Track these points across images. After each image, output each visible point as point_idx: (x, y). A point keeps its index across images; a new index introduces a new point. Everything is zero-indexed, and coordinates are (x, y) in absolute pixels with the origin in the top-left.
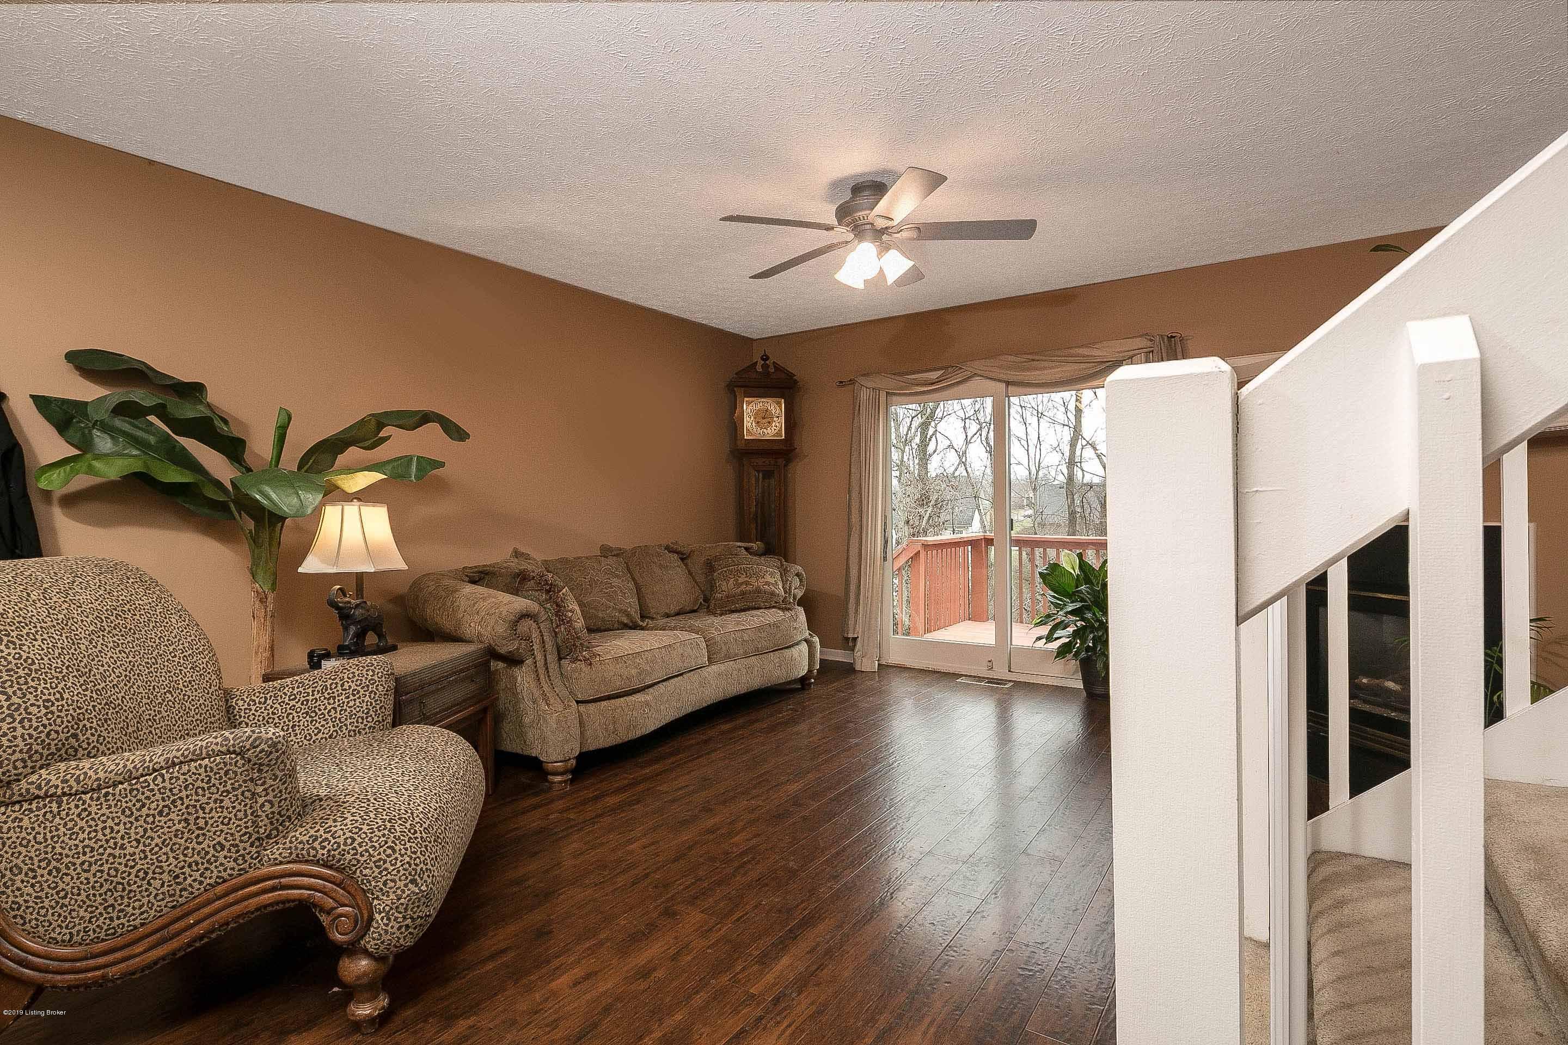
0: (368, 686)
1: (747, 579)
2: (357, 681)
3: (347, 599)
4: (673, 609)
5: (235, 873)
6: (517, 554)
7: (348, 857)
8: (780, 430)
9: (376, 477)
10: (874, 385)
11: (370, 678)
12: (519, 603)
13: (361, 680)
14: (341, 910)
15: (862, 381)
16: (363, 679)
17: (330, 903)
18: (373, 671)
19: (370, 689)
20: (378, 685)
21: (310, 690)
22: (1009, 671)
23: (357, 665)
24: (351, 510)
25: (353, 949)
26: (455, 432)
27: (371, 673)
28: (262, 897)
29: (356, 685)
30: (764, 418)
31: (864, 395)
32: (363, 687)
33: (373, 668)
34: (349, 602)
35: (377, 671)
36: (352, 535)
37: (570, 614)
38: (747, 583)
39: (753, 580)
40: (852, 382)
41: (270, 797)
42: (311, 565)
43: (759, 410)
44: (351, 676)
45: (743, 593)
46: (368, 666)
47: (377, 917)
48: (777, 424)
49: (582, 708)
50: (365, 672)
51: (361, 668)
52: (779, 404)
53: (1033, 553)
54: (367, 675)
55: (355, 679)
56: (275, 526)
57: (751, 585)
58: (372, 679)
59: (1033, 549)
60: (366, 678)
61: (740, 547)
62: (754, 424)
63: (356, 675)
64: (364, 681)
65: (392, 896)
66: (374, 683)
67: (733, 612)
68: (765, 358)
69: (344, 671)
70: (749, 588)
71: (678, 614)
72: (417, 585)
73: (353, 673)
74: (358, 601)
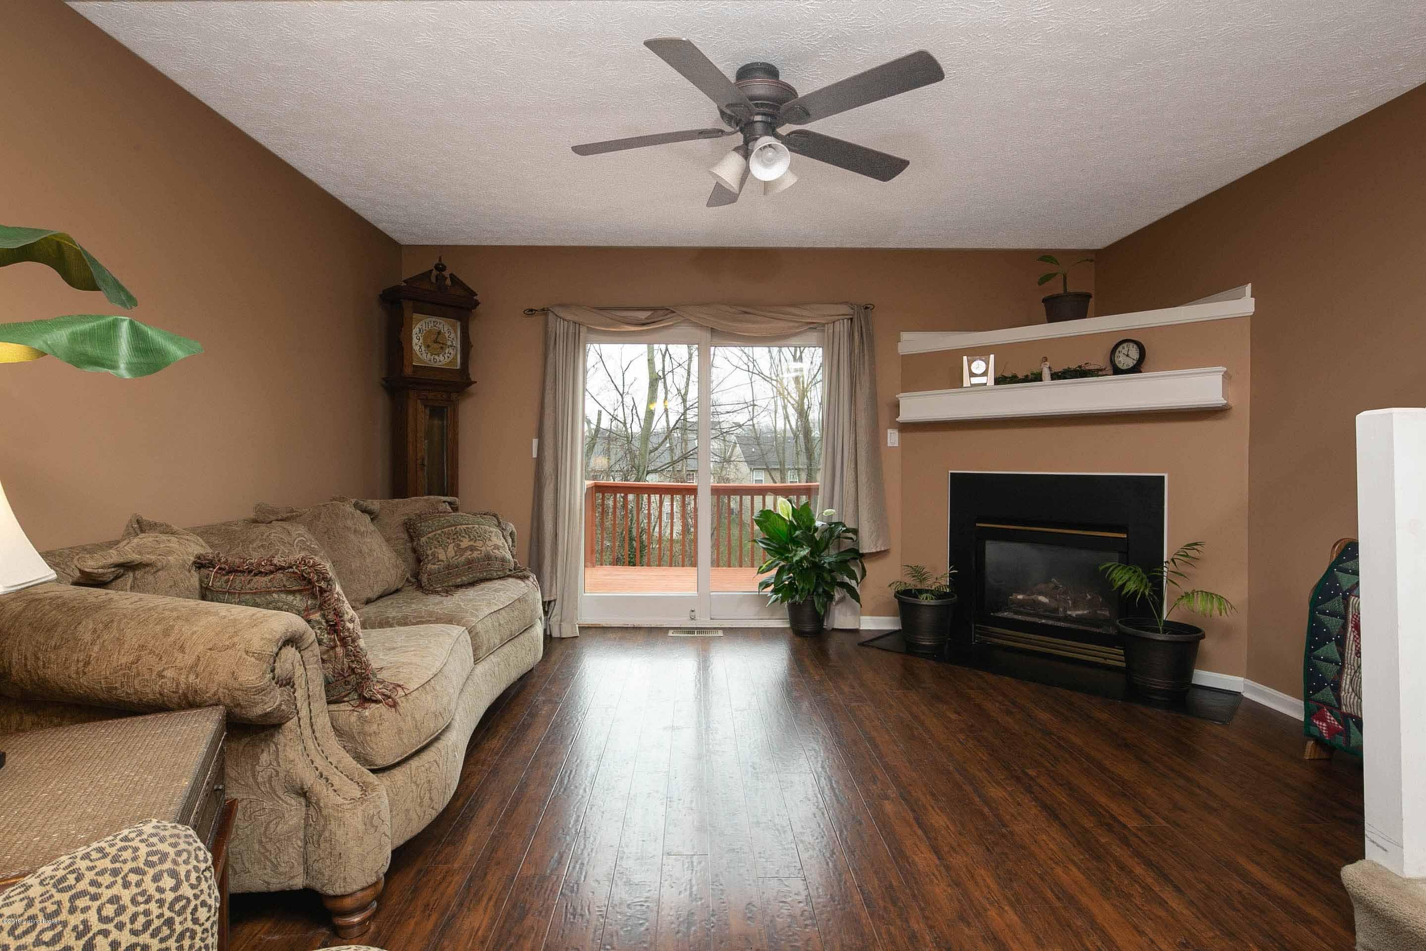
0: (169, 922)
1: (472, 543)
2: (134, 918)
4: (378, 590)
6: (141, 525)
8: (455, 358)
10: (576, 319)
11: (169, 896)
12: (277, 620)
13: (147, 913)
15: (557, 310)
16: (153, 906)
18: (173, 874)
19: (178, 928)
20: (195, 909)
22: (711, 619)
23: (115, 872)
27: (168, 882)
29: (134, 933)
30: (436, 342)
31: (560, 328)
32: (157, 931)
33: (168, 865)
35: (182, 870)
38: (472, 549)
39: (479, 544)
40: (545, 311)
43: (430, 331)
44: (109, 910)
45: (469, 562)
46: (149, 864)
48: (451, 351)
49: (387, 781)
50: (150, 886)
51: (133, 878)
52: (454, 326)
53: (625, 498)
54: (160, 890)
55: (125, 918)
57: (478, 550)
58: (177, 899)
59: (626, 495)
60: (161, 902)
61: (444, 502)
62: (423, 348)
63: (126, 899)
64: (156, 911)
66: (184, 908)
67: (458, 587)
68: (440, 268)
69: (81, 903)
70: (476, 554)
71: (380, 597)
73: (113, 900)
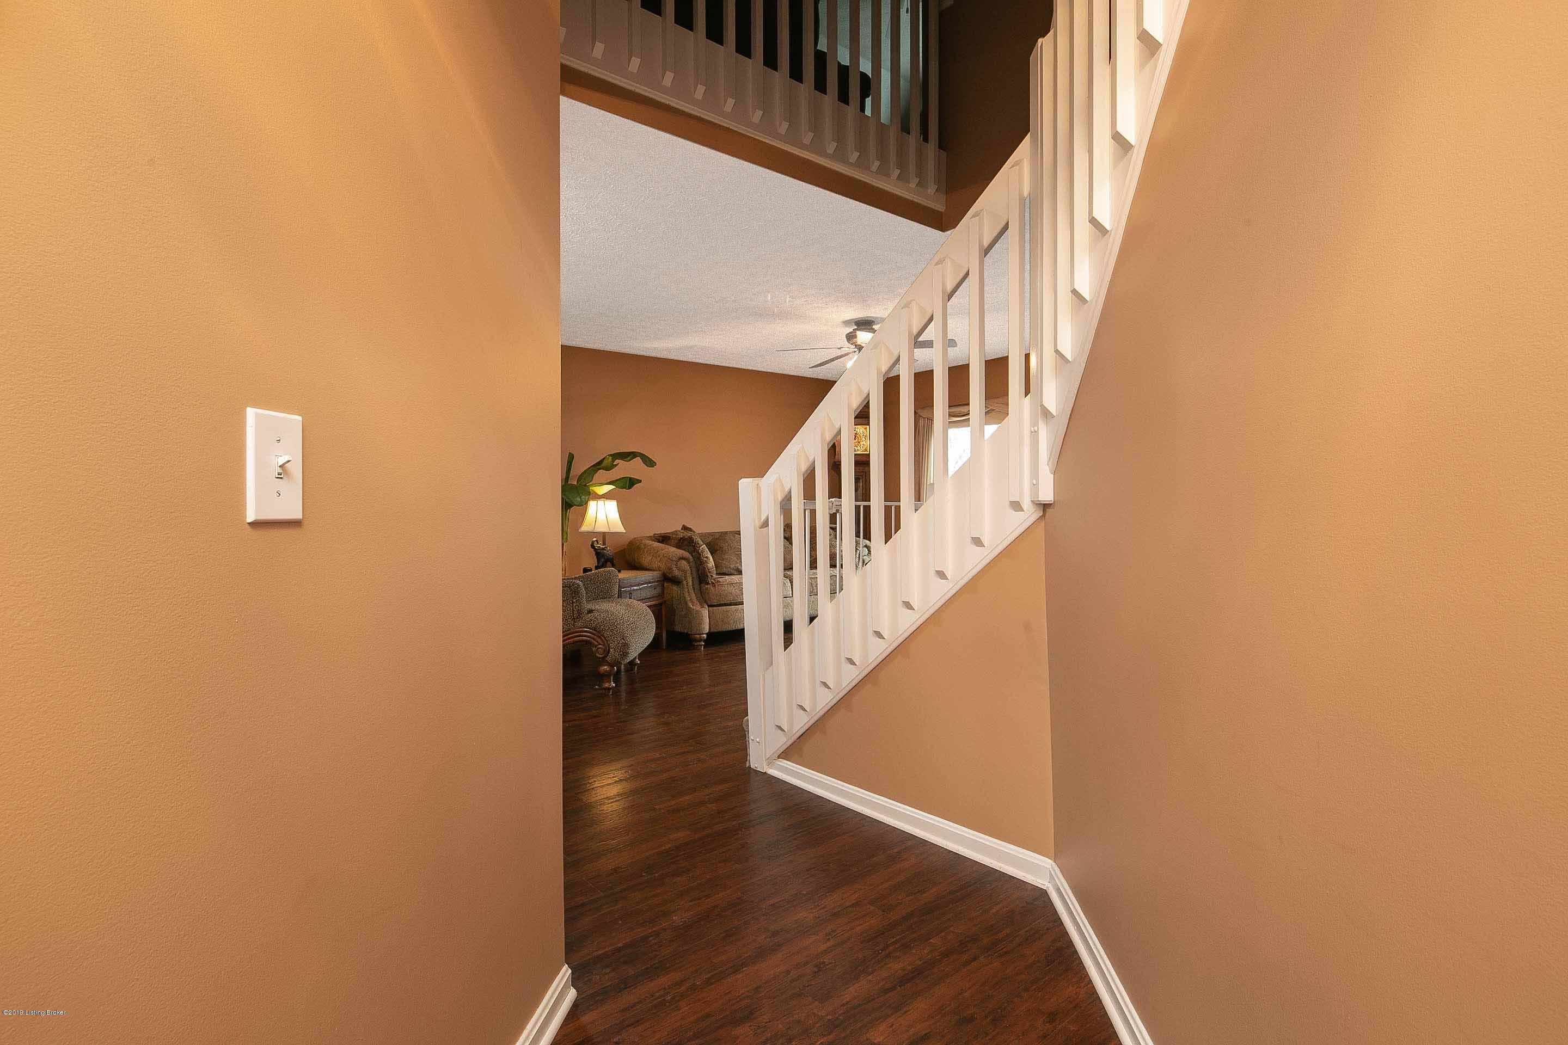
0: (608, 580)
3: (599, 545)
5: (567, 630)
6: (685, 528)
7: (602, 627)
9: (611, 487)
12: (680, 552)
13: (605, 577)
14: (600, 646)
17: (596, 643)
19: (609, 582)
21: (586, 580)
23: (604, 571)
24: (601, 502)
25: (603, 661)
26: (649, 462)
28: (575, 639)
29: (603, 579)
31: (921, 422)
32: (606, 580)
34: (599, 547)
36: (601, 517)
37: (705, 559)
41: (578, 604)
42: (584, 528)
44: (601, 575)
47: (611, 650)
49: (710, 608)
54: (608, 575)
55: (603, 577)
56: (567, 510)
63: (603, 575)
64: (607, 578)
65: (616, 642)
69: (599, 573)
72: (631, 543)
74: (604, 547)
